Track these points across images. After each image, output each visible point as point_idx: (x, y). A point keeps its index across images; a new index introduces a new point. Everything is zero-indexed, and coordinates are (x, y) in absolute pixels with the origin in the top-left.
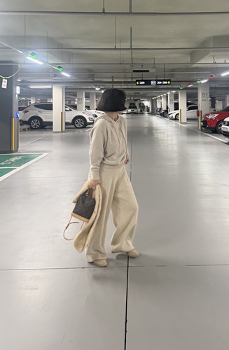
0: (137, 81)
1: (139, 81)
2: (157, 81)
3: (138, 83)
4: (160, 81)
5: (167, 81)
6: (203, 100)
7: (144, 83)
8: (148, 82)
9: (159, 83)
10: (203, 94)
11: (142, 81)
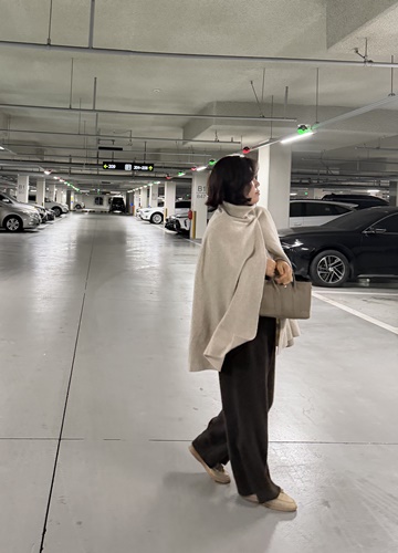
0: (104, 163)
2: (133, 164)
3: (105, 166)
4: (138, 165)
5: (148, 165)
6: (198, 196)
8: (120, 166)
9: (136, 167)
10: (199, 188)
11: (112, 163)
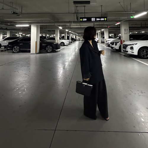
1: (82, 18)
4: (98, 18)
5: (104, 18)
7: (86, 20)
10: (125, 30)
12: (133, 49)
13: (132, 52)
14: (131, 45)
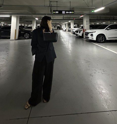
0: (54, 11)
1: (55, 11)
2: (66, 11)
3: (54, 12)
5: (72, 11)
6: (86, 24)
7: (58, 12)
8: (60, 12)
9: (67, 12)
10: (87, 21)
11: (57, 11)
12: (93, 36)
13: (92, 38)
14: (91, 33)
